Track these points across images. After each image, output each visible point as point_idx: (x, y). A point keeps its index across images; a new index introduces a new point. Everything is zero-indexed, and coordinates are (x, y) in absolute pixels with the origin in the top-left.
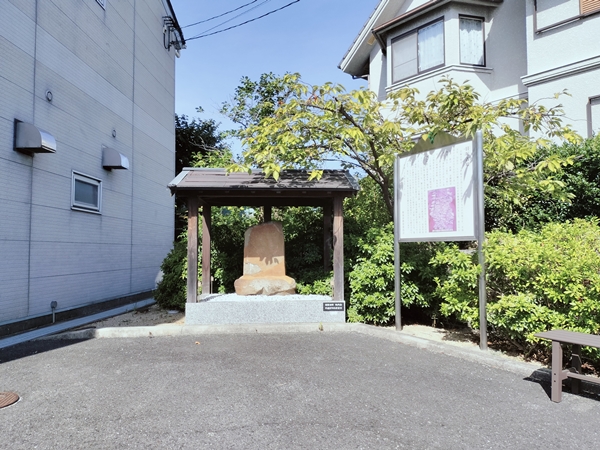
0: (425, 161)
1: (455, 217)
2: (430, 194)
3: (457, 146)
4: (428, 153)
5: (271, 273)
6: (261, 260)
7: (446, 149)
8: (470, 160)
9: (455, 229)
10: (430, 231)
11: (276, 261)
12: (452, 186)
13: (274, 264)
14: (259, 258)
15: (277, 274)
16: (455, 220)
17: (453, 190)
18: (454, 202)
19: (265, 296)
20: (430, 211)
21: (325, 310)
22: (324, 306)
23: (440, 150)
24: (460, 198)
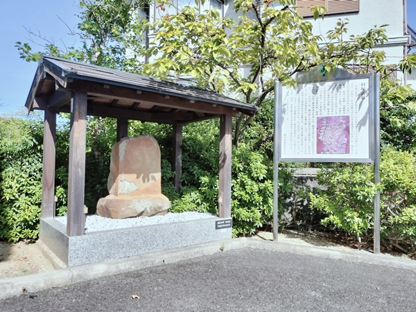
0: (315, 91)
1: (348, 142)
2: (320, 121)
3: (351, 81)
4: (318, 84)
5: (147, 191)
6: (138, 177)
7: (338, 83)
8: (366, 94)
9: (347, 151)
10: (319, 152)
11: (153, 178)
12: (346, 114)
13: (151, 181)
14: (135, 175)
15: (154, 192)
16: (348, 144)
17: (347, 119)
18: (347, 129)
19: (147, 218)
20: (318, 136)
21: (217, 228)
22: (217, 225)
23: (332, 83)
24: (354, 126)
